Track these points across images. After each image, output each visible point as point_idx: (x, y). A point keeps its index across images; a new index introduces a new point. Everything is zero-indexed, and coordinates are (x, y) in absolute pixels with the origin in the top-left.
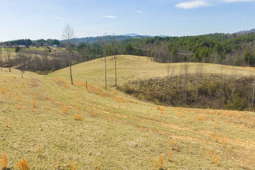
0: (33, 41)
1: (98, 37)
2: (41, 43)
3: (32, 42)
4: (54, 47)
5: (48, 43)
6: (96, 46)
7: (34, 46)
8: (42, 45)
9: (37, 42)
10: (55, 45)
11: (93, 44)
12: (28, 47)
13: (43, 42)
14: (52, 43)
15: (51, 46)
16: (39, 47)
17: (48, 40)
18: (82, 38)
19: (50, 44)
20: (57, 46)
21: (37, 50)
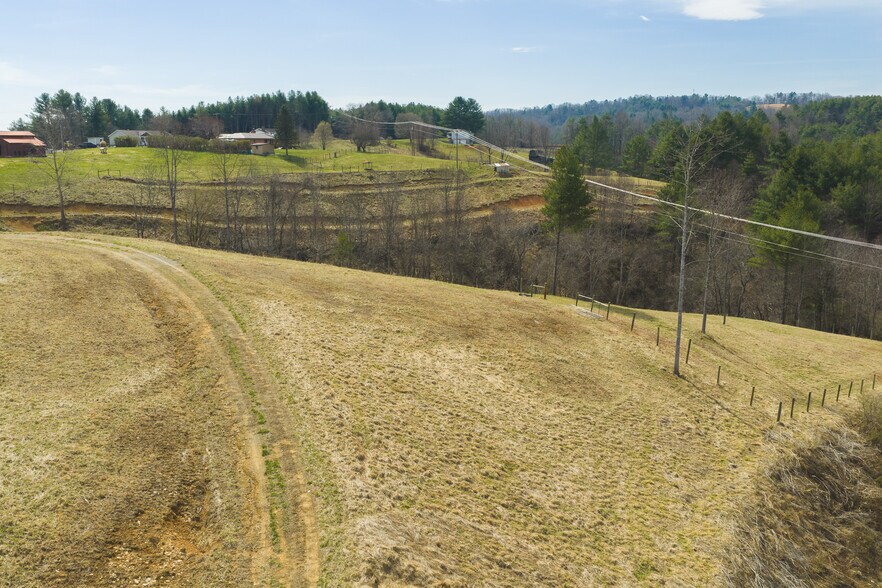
4: (456, 143)
8: (390, 133)
10: (461, 136)
12: (287, 139)
13: (391, 114)
21: (362, 170)
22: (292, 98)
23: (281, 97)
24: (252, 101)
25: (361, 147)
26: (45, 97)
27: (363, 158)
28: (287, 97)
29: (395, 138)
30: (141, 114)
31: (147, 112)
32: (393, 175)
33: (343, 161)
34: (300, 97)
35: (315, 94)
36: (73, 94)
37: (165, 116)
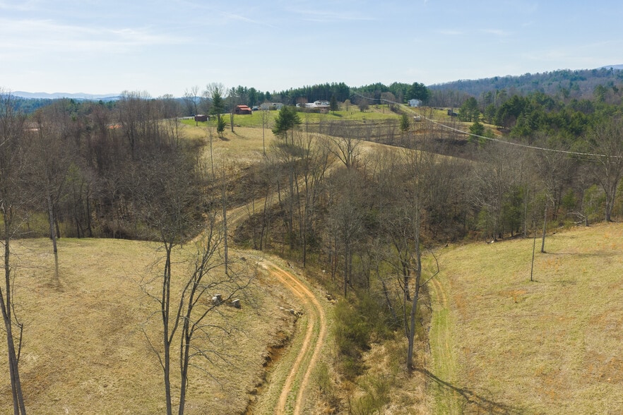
0: (355, 89)
1: (528, 75)
2: (376, 94)
3: (352, 91)
4: (412, 106)
5: (394, 93)
6: (543, 103)
7: (353, 103)
8: (377, 102)
9: (365, 91)
10: (415, 102)
11: (534, 96)
12: (334, 107)
13: (380, 91)
14: (405, 94)
15: (404, 103)
16: (367, 109)
17: (395, 85)
18: (481, 80)
19: (400, 99)
20: (419, 105)
21: (361, 119)
22: (333, 86)
23: (328, 85)
24: (314, 87)
25: (362, 110)
26: (233, 89)
27: (362, 114)
28: (330, 85)
29: (380, 104)
30: (265, 94)
31: (268, 93)
32: (373, 121)
33: (354, 116)
34: (337, 85)
35: (343, 83)
36: (244, 87)
37: (276, 95)
